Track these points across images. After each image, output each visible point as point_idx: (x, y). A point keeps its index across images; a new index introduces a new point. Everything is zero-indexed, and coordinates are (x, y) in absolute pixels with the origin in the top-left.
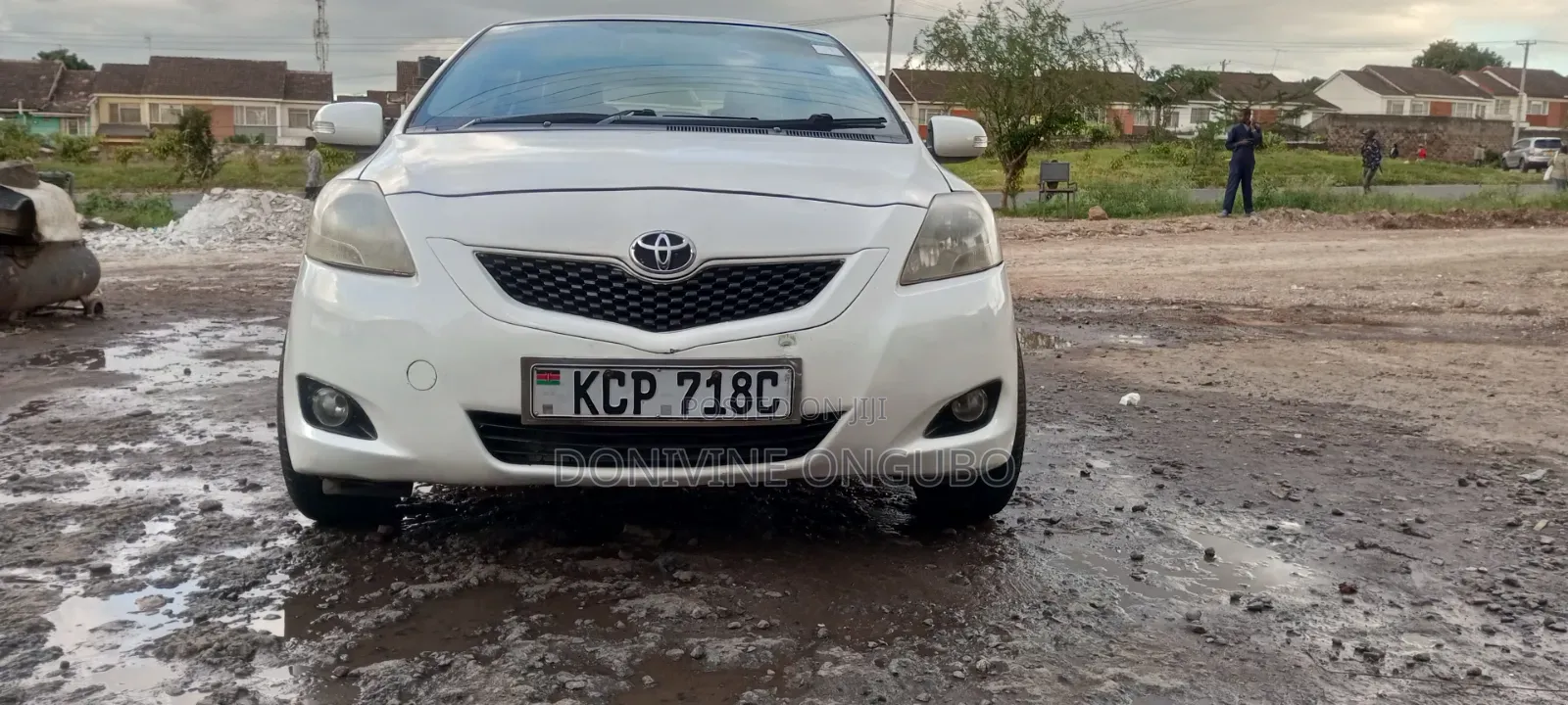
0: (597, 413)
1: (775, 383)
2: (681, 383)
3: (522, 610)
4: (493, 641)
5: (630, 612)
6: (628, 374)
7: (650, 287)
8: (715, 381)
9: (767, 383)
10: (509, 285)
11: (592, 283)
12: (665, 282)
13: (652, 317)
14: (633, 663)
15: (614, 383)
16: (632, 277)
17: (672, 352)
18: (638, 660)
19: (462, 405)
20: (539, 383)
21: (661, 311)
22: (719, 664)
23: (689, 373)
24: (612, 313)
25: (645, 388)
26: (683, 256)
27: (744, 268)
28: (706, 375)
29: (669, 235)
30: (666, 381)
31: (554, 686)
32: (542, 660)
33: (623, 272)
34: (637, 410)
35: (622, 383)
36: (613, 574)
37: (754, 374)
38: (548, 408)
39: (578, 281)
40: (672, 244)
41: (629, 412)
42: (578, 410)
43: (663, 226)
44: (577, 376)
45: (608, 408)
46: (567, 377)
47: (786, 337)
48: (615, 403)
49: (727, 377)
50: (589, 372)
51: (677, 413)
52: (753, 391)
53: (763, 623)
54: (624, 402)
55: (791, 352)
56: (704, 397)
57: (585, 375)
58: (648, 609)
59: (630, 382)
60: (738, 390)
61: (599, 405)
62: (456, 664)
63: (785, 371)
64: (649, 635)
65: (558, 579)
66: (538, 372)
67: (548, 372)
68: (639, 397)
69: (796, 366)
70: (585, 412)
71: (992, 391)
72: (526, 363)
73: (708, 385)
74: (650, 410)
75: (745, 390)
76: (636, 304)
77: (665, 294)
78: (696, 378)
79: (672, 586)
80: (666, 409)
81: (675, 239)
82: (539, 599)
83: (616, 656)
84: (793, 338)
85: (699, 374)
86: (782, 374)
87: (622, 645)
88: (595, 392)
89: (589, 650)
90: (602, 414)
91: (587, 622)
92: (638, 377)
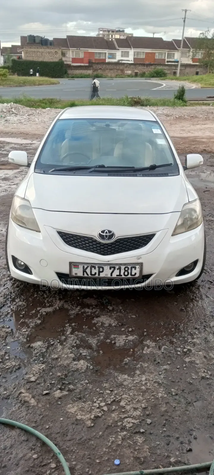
0: (89, 275)
1: (135, 269)
2: (110, 269)
3: (70, 321)
4: (63, 335)
5: (97, 323)
6: (97, 267)
7: (103, 244)
8: (120, 269)
9: (133, 269)
10: (66, 240)
11: (87, 242)
12: (107, 243)
13: (103, 251)
14: (98, 345)
15: (93, 269)
16: (98, 241)
17: (108, 261)
18: (99, 344)
19: (54, 271)
20: (74, 268)
21: (106, 250)
22: (119, 347)
23: (113, 267)
24: (93, 250)
25: (101, 270)
26: (112, 236)
27: (128, 238)
28: (117, 267)
29: (108, 230)
30: (106, 268)
31: (79, 354)
32: (76, 343)
33: (96, 240)
34: (99, 275)
35: (95, 269)
36: (92, 306)
37: (130, 267)
38: (76, 274)
39: (84, 241)
40: (109, 233)
41: (97, 275)
42: (84, 275)
43: (107, 228)
44: (84, 267)
45: (91, 274)
46: (81, 267)
47: (139, 257)
48: (93, 273)
49: (123, 267)
50: (87, 266)
51: (109, 276)
52: (129, 271)
53: (130, 329)
54: (96, 273)
55: (140, 261)
56: (116, 272)
57: (86, 267)
58: (101, 323)
59: (97, 268)
60: (125, 271)
61: (89, 273)
62: (55, 344)
63: (138, 266)
64: (102, 334)
65: (79, 308)
66: (74, 265)
67: (76, 265)
68: (99, 272)
69: (141, 265)
70: (86, 275)
71: (195, 263)
72: (71, 263)
73: (118, 269)
74: (102, 275)
75: (127, 271)
76: (99, 248)
77: (107, 246)
78: (114, 268)
79: (107, 312)
80: (107, 275)
81: (110, 232)
82: (74, 316)
83: (93, 341)
84: (141, 257)
85: (115, 267)
86: (137, 267)
87: (95, 338)
88: (88, 271)
89: (87, 339)
90: (90, 276)
91: (86, 327)
92: (99, 268)
